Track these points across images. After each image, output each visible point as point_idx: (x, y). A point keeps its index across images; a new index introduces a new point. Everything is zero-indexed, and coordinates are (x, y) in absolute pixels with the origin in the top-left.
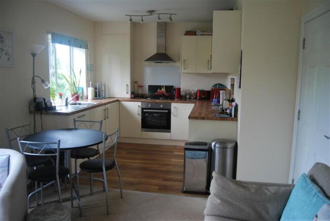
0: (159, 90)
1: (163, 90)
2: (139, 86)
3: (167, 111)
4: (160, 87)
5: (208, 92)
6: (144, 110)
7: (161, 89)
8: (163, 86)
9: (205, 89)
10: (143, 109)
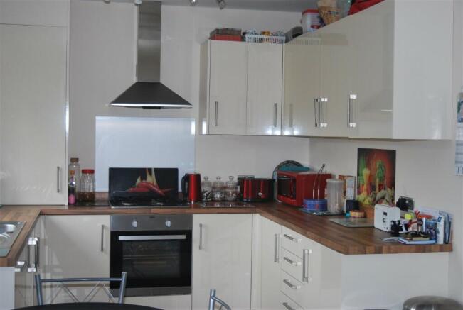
0: (138, 181)
1: (151, 179)
2: (84, 171)
3: (183, 237)
4: (142, 172)
5: (268, 184)
6: (121, 238)
7: (144, 178)
8: (150, 170)
9: (257, 176)
10: (114, 235)
